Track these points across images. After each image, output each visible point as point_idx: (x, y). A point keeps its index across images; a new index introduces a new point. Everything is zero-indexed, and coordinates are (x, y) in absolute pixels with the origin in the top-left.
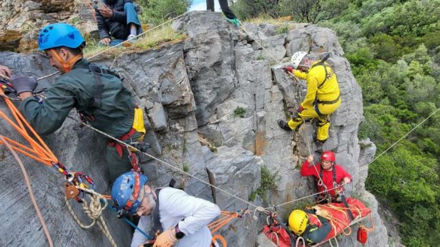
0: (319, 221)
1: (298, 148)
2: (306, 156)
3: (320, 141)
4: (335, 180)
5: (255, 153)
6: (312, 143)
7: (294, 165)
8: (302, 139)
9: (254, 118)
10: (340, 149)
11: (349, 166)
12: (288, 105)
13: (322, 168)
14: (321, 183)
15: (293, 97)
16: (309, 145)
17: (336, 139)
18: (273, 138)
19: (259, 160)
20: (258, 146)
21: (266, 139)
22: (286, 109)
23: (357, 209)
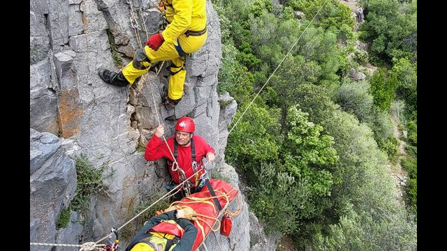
0: (180, 228)
1: (139, 116)
2: (151, 129)
3: (171, 101)
4: (194, 158)
5: (60, 134)
6: (160, 106)
7: (134, 145)
8: (145, 101)
9: (49, 63)
10: (198, 111)
11: (209, 135)
12: (116, 41)
13: (176, 143)
14: (176, 167)
15: (126, 25)
16: (156, 110)
17: (192, 97)
18: (94, 102)
19: (70, 146)
20: (64, 120)
21: (79, 105)
22: (114, 47)
23: (224, 194)
